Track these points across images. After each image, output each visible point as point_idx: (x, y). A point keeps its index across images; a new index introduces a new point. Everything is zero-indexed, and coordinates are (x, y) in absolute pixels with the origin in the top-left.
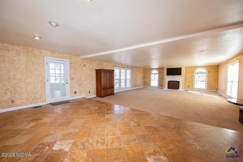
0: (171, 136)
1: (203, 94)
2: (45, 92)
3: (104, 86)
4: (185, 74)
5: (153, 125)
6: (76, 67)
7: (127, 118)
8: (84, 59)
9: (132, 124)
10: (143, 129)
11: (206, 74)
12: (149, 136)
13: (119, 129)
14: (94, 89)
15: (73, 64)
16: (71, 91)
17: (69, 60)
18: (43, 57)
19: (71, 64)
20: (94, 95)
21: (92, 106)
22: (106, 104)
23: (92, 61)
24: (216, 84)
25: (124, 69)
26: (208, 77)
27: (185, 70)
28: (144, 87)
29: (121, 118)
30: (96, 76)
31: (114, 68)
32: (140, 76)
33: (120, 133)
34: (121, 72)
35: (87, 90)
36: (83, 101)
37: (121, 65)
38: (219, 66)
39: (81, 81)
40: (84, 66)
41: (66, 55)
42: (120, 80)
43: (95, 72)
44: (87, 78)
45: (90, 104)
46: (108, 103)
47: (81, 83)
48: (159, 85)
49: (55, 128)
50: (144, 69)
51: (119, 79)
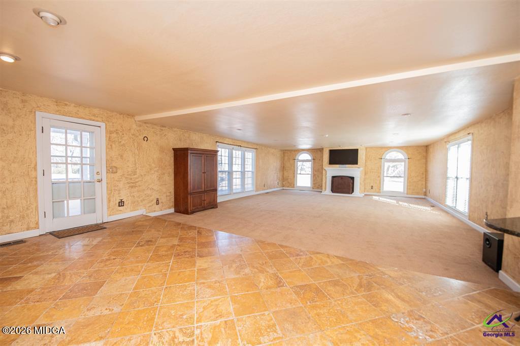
0: (356, 308)
1: (400, 203)
2: (37, 202)
3: (194, 189)
4: (366, 162)
5: (312, 281)
6: (123, 142)
7: (249, 266)
8: (145, 123)
9: (262, 280)
10: (291, 294)
11: (405, 162)
12: (305, 312)
13: (231, 297)
14: (168, 194)
15: (114, 135)
16: (109, 201)
17: (106, 125)
18: (33, 112)
19: (111, 134)
20: (170, 208)
21: (161, 238)
22: (198, 232)
23: (164, 129)
24: (424, 183)
25: (239, 150)
26: (408, 169)
27: (365, 154)
28: (282, 188)
29: (234, 266)
30: (173, 164)
31: (218, 146)
32: (274, 164)
33: (234, 308)
34: (234, 156)
35: (153, 197)
36: (140, 223)
37: (232, 139)
38: (429, 147)
39: (135, 176)
40: (146, 139)
41: (96, 111)
42: (230, 173)
43: (172, 153)
44: (151, 169)
45: (159, 231)
46: (203, 229)
47: (137, 180)
48: (314, 184)
49: (53, 306)
50: (282, 150)
51: (228, 172)
